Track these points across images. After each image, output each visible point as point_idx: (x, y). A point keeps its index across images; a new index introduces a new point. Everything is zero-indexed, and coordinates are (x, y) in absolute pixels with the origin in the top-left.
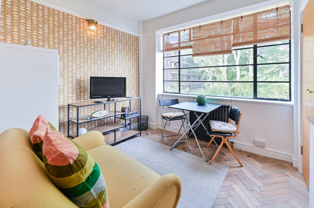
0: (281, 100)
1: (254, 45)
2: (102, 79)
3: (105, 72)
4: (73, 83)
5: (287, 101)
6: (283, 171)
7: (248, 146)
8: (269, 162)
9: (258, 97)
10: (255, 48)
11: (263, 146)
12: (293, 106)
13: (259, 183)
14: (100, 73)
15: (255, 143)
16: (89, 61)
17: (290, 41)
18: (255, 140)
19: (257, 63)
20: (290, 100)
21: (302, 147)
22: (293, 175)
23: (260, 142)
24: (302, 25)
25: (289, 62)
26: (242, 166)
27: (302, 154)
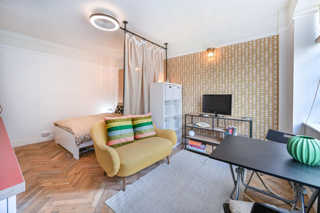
2: (209, 97)
3: (224, 90)
4: (198, 99)
14: (218, 91)
16: (209, 82)
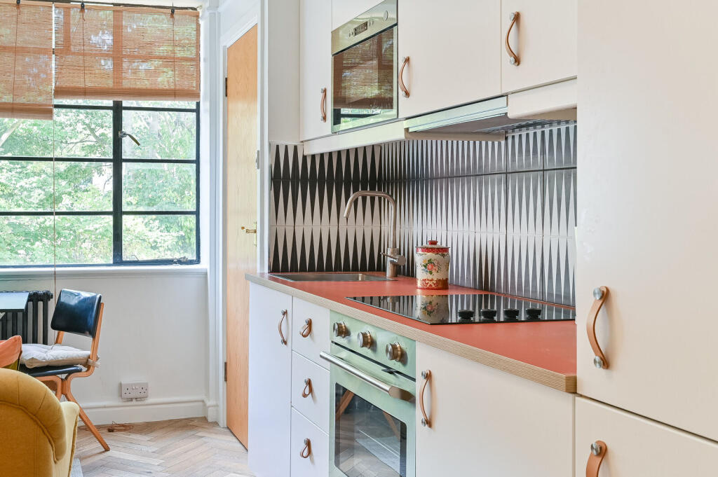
0: (180, 262)
1: (114, 102)
5: (191, 262)
6: (192, 433)
7: (105, 407)
8: (161, 428)
9: (124, 259)
10: (118, 109)
11: (142, 395)
12: (206, 274)
13: (156, 462)
15: (124, 391)
17: (198, 104)
18: (122, 383)
19: (124, 157)
20: (198, 261)
21: (226, 364)
22: (210, 433)
23: (135, 385)
24: (226, 79)
25: (194, 159)
26: (107, 449)
27: (226, 379)
